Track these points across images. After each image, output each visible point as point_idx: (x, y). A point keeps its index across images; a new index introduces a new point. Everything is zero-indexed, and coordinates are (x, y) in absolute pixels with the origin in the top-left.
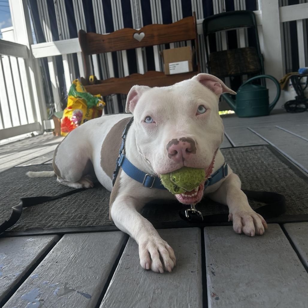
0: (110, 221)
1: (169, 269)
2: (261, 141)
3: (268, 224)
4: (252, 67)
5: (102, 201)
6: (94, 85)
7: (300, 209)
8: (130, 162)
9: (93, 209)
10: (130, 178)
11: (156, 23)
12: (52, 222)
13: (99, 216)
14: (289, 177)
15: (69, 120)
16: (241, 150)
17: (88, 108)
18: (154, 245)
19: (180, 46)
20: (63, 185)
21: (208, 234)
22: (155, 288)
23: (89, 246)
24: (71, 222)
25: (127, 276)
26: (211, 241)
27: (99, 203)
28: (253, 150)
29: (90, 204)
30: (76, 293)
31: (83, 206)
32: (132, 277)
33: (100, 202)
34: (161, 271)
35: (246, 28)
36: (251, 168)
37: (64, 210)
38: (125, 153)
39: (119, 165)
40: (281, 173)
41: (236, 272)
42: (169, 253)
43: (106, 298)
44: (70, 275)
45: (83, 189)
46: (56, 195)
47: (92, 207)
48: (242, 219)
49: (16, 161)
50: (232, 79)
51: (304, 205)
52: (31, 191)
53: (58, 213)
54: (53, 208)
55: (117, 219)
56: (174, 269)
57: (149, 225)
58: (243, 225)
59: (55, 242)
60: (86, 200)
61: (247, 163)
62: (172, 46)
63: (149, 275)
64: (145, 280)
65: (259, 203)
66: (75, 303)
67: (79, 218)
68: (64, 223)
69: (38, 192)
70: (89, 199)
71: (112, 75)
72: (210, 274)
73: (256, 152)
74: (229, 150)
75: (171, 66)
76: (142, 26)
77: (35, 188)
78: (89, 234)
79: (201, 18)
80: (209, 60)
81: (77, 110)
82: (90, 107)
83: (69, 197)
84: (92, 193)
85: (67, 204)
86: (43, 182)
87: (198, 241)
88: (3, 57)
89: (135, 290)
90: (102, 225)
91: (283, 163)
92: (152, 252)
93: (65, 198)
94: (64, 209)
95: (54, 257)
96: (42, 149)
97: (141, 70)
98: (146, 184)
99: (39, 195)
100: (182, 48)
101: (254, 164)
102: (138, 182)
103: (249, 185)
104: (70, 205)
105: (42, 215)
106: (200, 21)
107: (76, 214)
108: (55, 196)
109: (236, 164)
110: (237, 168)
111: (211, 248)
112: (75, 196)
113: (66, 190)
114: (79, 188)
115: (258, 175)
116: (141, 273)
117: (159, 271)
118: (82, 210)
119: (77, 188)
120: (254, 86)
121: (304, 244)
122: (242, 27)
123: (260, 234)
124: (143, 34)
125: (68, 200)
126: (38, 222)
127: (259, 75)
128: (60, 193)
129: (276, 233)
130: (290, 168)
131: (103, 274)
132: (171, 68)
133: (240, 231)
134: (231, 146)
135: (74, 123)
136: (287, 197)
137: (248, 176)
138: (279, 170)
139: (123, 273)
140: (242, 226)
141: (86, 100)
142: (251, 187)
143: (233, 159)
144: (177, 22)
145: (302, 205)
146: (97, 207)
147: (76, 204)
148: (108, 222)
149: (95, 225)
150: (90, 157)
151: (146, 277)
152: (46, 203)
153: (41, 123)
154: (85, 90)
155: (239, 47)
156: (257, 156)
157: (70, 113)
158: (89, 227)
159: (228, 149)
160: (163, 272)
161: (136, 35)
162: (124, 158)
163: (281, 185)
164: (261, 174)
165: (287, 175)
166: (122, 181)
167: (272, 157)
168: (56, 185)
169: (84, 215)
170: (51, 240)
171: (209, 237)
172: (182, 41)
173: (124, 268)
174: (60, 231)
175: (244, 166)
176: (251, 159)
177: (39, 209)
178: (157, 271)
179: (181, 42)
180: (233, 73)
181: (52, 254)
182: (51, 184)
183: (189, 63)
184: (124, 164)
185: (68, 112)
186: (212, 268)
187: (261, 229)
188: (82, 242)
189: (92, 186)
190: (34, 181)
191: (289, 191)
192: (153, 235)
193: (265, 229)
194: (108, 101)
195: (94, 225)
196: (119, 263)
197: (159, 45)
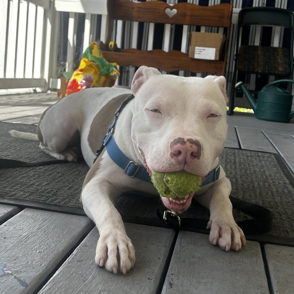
0: (80, 204)
1: (124, 271)
2: (271, 148)
3: (247, 241)
4: (281, 69)
5: (80, 179)
6: (113, 52)
7: (287, 231)
8: (116, 144)
9: (67, 186)
10: (112, 161)
11: (191, 2)
12: (17, 191)
13: (70, 195)
14: (286, 194)
15: (77, 83)
16: (247, 154)
17: (100, 75)
18: (115, 241)
19: (211, 32)
20: (45, 152)
21: (180, 239)
22: (102, 290)
23: (47, 227)
24: (38, 195)
25: (75, 270)
26: (181, 248)
27: (77, 181)
28: (259, 157)
29: (66, 180)
30: (12, 278)
31: (57, 180)
32: (81, 272)
33: (77, 179)
34: (115, 271)
35: (283, 28)
36: (250, 175)
37: (35, 181)
38: (113, 132)
39: (104, 144)
40: (280, 187)
41: (196, 288)
42: (129, 252)
43: (44, 291)
44: (14, 256)
45: (65, 162)
46: (34, 162)
47: (66, 184)
48: (220, 229)
49: (5, 116)
50: (258, 78)
51: (292, 227)
52: (8, 152)
53: (28, 183)
54: (24, 175)
55: (86, 203)
56: (131, 272)
57: (117, 216)
58: (220, 236)
59: (12, 214)
60: (63, 175)
61: (248, 168)
62: (203, 29)
63: (101, 273)
64: (94, 278)
65: (246, 215)
66: (6, 290)
67: (48, 193)
68: (30, 195)
69: (15, 154)
70: (67, 173)
71: (134, 45)
72: (166, 286)
73: (262, 159)
74: (235, 151)
75: (197, 50)
76: (177, 2)
77: (14, 149)
78: (53, 213)
79: (239, 8)
80: (238, 53)
81: (88, 75)
82: (103, 74)
83: (46, 167)
84: (72, 168)
85: (41, 174)
86: (25, 144)
87: (167, 244)
88: (22, 2)
89: (79, 287)
90: (71, 206)
91: (286, 177)
92: (111, 247)
93: (42, 167)
94: (36, 179)
95: (5, 231)
96: (38, 109)
97: (166, 47)
98: (128, 172)
99: (15, 158)
100: (213, 33)
101: (255, 171)
102: (120, 168)
103: (242, 193)
104: (45, 176)
105: (9, 181)
106: (237, 10)
107: (46, 187)
108: (31, 162)
109: (237, 168)
110: (236, 172)
111: (178, 256)
112: (53, 168)
113: (46, 158)
114: (61, 159)
115: (255, 184)
116: (93, 269)
117: (113, 271)
118: (55, 185)
119: (59, 159)
120: (279, 90)
121: (278, 271)
122: (279, 25)
123: (235, 250)
124: (175, 11)
125: (44, 170)
126: (2, 188)
127: (287, 79)
128: (38, 161)
129: (254, 253)
130: (291, 184)
131: (50, 262)
132: (197, 52)
133: (215, 242)
134: (238, 147)
135: (82, 87)
136: (277, 215)
137: (245, 183)
138: (279, 183)
139: (73, 265)
140: (218, 236)
141: (101, 67)
142: (244, 196)
143: (235, 161)
144: (213, 6)
145: (290, 227)
146: (72, 185)
147: (51, 176)
148: (78, 204)
149: (63, 204)
150: (79, 129)
151: (96, 275)
152: (18, 169)
153: (47, 81)
154: (102, 55)
155: (271, 46)
156: (261, 163)
157: (80, 76)
158: (55, 205)
159: (234, 149)
160: (117, 272)
161: (168, 10)
162: (111, 138)
163: (276, 200)
164: (259, 184)
165: (286, 191)
166: (103, 162)
167: (276, 168)
168: (38, 151)
169: (55, 191)
170: (9, 211)
171: (180, 243)
172: (215, 27)
173: (76, 259)
174: (22, 203)
175: (244, 171)
176: (254, 165)
177: (8, 174)
178: (111, 270)
179: (213, 28)
180: (260, 71)
181: (3, 227)
182: (32, 149)
183: (216, 51)
184: (109, 144)
185: (78, 75)
186: (172, 279)
187: (238, 244)
188: (42, 220)
189: (75, 160)
190: (16, 141)
191: (281, 209)
192: (117, 228)
193: (242, 245)
194: (125, 72)
195: (61, 204)
196: (73, 253)
197: (190, 26)
